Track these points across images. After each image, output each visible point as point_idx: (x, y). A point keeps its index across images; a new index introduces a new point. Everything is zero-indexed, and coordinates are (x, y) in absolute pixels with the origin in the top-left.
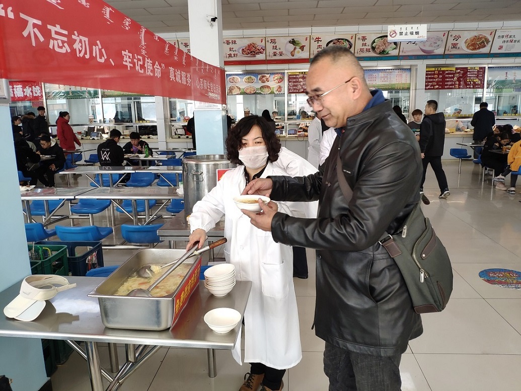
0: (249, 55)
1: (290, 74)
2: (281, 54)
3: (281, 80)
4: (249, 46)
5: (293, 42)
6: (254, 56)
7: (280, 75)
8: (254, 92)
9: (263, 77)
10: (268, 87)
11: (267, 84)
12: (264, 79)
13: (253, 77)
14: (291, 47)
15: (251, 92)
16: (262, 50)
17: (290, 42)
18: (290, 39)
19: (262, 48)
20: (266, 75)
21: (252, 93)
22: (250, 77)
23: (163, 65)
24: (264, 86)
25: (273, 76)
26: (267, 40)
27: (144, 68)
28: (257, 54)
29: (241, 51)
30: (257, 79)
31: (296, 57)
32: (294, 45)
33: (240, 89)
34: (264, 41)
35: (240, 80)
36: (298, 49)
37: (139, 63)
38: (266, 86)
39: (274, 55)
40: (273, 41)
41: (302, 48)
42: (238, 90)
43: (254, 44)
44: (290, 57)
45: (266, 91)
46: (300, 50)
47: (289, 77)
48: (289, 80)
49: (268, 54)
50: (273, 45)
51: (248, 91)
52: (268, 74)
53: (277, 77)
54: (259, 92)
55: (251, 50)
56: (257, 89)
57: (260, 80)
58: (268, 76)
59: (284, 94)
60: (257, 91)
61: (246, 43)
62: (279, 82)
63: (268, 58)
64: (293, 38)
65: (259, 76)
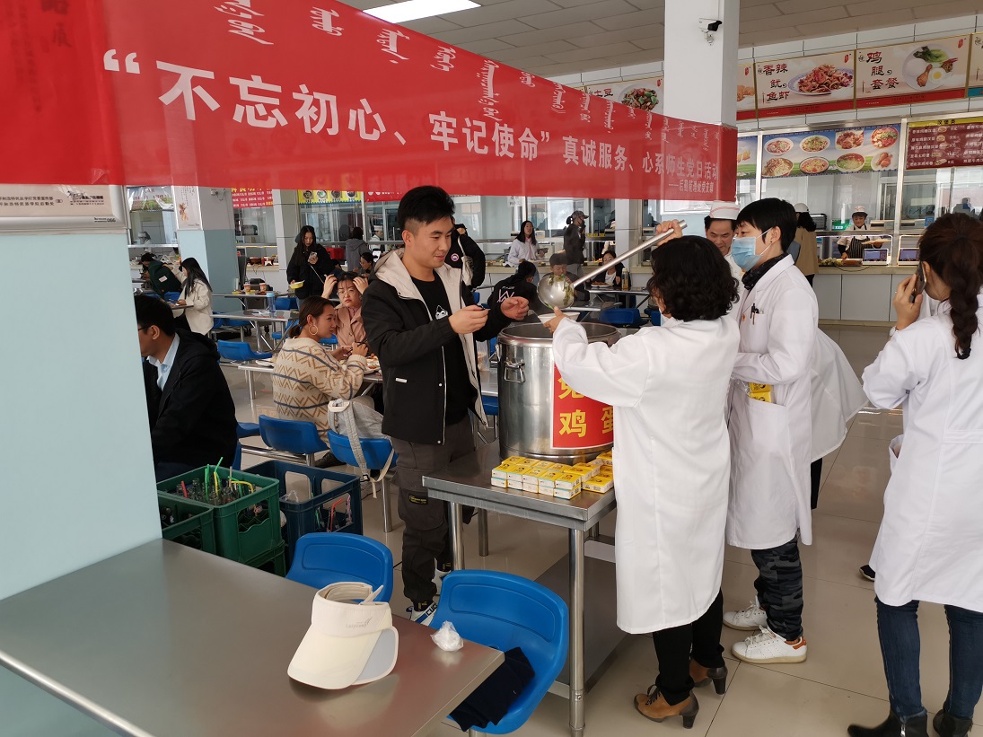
0: (814, 93)
1: (913, 126)
2: (892, 84)
3: (891, 141)
4: (816, 73)
5: (925, 54)
6: (827, 92)
7: (888, 130)
8: (824, 169)
9: (847, 135)
10: (858, 157)
11: (855, 150)
12: (850, 140)
13: (823, 138)
14: (921, 65)
15: (814, 170)
16: (845, 79)
17: (916, 55)
18: (918, 47)
19: (846, 75)
20: (853, 131)
21: (819, 170)
22: (817, 139)
23: (545, 135)
24: (847, 155)
25: (872, 133)
26: (858, 56)
27: (491, 145)
28: (833, 88)
29: (796, 85)
30: (832, 142)
31: (930, 87)
32: (926, 59)
33: (790, 164)
34: (851, 60)
35: (792, 144)
36: (937, 68)
37: (477, 134)
38: (852, 155)
39: (875, 88)
40: (874, 57)
41: (948, 66)
42: (787, 166)
43: (827, 67)
44: (915, 88)
45: (854, 166)
46: (942, 71)
47: (911, 133)
48: (910, 139)
49: (859, 85)
50: (874, 64)
51: (809, 168)
52: (860, 128)
53: (881, 134)
54: (835, 168)
55: (822, 80)
56: (831, 163)
57: (838, 142)
58: (858, 133)
59: (896, 170)
60: (830, 168)
61: (809, 66)
62: (884, 146)
63: (860, 95)
64: (924, 44)
65: (838, 135)
